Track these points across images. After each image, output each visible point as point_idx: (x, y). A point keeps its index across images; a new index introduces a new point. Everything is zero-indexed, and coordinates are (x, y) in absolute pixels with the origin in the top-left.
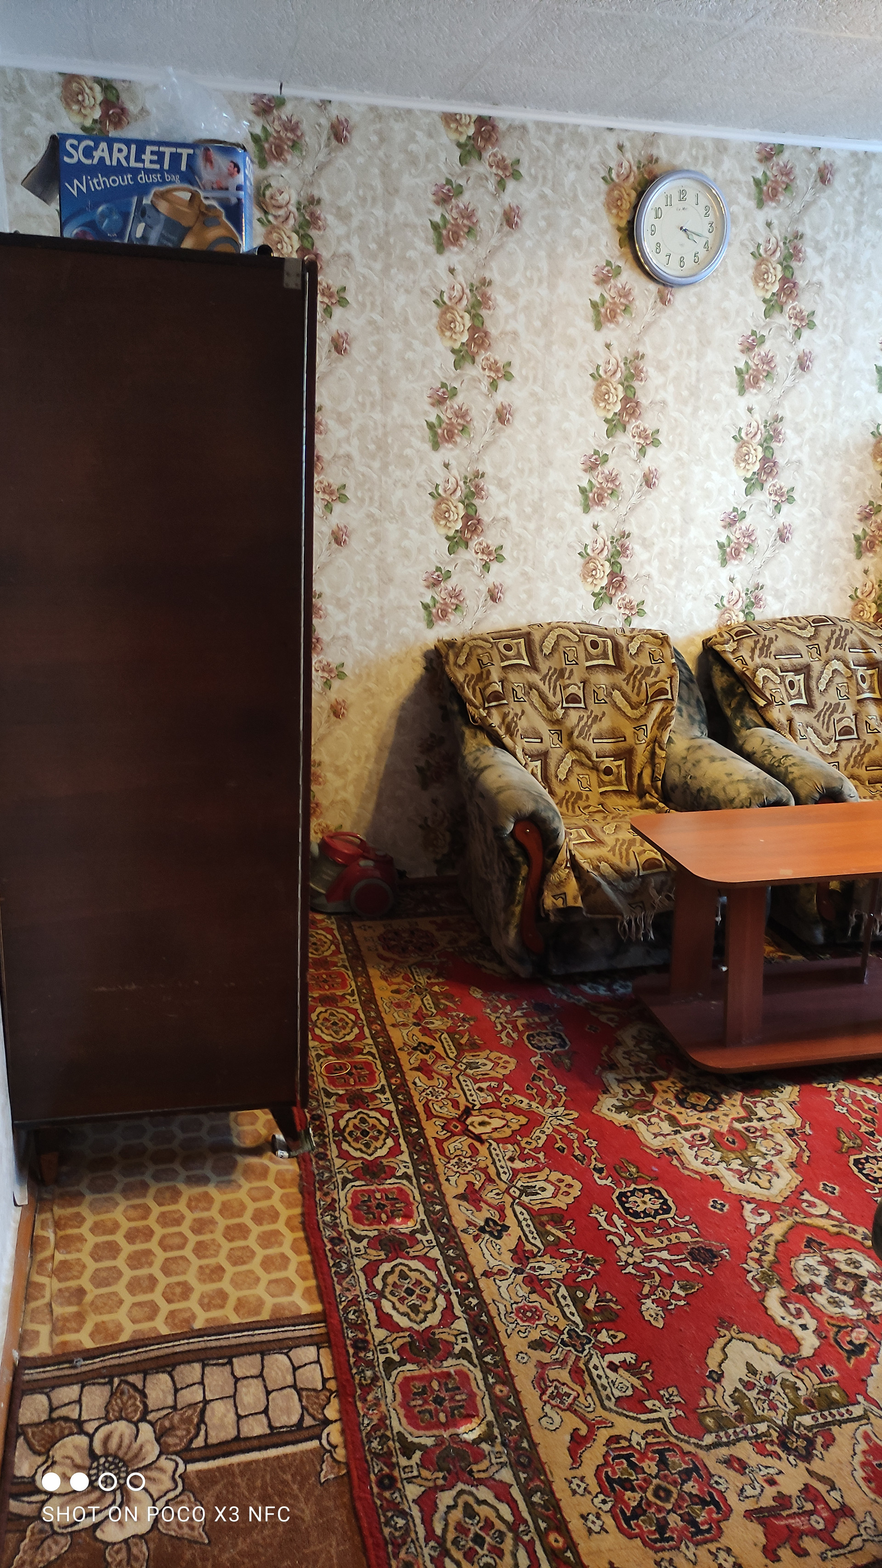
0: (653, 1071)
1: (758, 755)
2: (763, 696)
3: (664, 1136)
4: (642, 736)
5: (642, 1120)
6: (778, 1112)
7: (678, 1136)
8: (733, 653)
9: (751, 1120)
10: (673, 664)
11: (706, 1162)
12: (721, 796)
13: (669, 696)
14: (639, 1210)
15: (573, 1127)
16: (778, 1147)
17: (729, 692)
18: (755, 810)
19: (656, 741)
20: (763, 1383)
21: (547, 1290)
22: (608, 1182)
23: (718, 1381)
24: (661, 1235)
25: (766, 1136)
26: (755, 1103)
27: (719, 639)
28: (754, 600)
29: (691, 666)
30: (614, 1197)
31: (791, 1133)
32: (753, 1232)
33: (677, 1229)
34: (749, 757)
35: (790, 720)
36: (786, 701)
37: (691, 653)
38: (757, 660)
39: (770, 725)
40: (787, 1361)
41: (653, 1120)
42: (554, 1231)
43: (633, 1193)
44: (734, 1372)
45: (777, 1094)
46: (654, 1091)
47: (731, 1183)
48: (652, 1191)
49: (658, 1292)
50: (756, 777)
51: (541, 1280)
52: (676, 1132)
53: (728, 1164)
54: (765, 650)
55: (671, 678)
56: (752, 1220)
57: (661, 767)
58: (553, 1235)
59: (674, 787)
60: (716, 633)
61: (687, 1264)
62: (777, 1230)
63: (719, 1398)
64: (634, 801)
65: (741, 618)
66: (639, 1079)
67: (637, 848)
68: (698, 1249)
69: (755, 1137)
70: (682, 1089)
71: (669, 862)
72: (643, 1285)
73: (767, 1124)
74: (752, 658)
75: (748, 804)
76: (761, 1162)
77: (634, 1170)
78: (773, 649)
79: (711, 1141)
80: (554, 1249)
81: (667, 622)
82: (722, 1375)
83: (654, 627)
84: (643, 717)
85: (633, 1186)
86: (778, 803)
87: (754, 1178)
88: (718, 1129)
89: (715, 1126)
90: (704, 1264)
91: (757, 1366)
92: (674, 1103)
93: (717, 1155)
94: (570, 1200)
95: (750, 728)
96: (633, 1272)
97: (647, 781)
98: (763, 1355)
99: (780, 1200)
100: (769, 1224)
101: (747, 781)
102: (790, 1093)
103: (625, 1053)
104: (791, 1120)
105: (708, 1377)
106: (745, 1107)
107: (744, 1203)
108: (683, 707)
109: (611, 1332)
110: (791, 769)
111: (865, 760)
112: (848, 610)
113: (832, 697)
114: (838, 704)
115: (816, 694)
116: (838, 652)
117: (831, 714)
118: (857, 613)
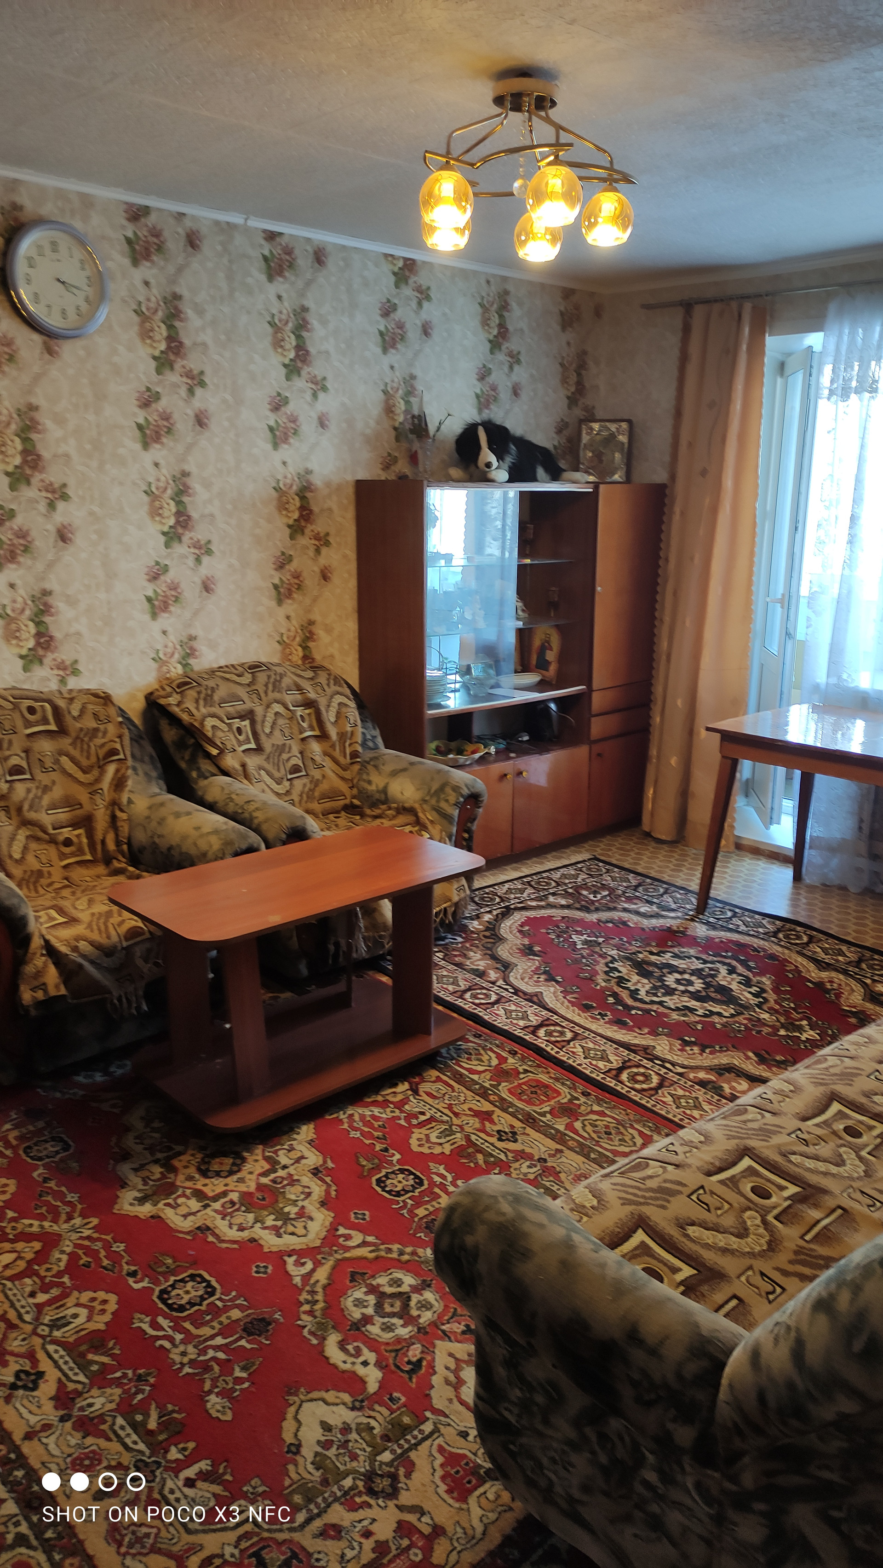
0: (171, 1149)
1: (221, 804)
2: (215, 746)
3: (194, 1214)
4: (99, 801)
5: (166, 1205)
6: (299, 1154)
7: (208, 1211)
8: (178, 705)
9: (275, 1171)
10: (121, 723)
11: (241, 1229)
12: (193, 851)
13: (122, 756)
14: (183, 1302)
15: (96, 1235)
16: (307, 1190)
17: (181, 745)
18: (230, 861)
19: (114, 804)
20: (339, 1436)
21: (102, 1427)
22: (145, 1284)
23: (298, 1452)
24: (211, 1320)
25: (293, 1182)
26: (276, 1152)
27: (162, 693)
28: (189, 652)
29: (137, 721)
30: (155, 1298)
31: (316, 1172)
32: (299, 1285)
33: (226, 1309)
34: (212, 807)
35: (244, 766)
36: (237, 748)
37: (135, 708)
38: (203, 710)
39: (225, 773)
40: (357, 1404)
41: (180, 1201)
42: (97, 1358)
43: (173, 1286)
44: (311, 1435)
45: (295, 1136)
46: (174, 1170)
47: (270, 1241)
48: (192, 1277)
49: (221, 1384)
50: (224, 827)
51: (93, 1418)
52: (206, 1206)
53: (263, 1222)
54: (208, 699)
55: (120, 737)
56: (296, 1272)
57: (125, 829)
58: (96, 1363)
59: (142, 850)
60: (157, 687)
61: (243, 1342)
62: (322, 1275)
63: (301, 1470)
64: (101, 869)
65: (180, 670)
66: (156, 1162)
67: (115, 919)
68: (251, 1323)
69: (283, 1187)
70: (203, 1159)
71: (152, 928)
72: (203, 1381)
73: (291, 1170)
74: (197, 708)
75: (220, 857)
76: (292, 1210)
77: (169, 1261)
78: (216, 697)
79: (242, 1204)
80: (100, 1379)
81: (105, 680)
82: (299, 1446)
83: (92, 685)
84: (98, 780)
85: (172, 1278)
86: (251, 850)
87: (290, 1229)
88: (245, 1189)
89: (243, 1188)
90: (259, 1335)
91: (331, 1422)
92: (197, 1176)
93: (251, 1217)
94: (107, 1317)
95: (206, 778)
96: (190, 1371)
97: (111, 846)
98: (334, 1408)
99: (318, 1243)
100: (313, 1271)
101: (216, 832)
102: (306, 1131)
103: (136, 1138)
104: (313, 1158)
105: (287, 1452)
106: (267, 1159)
107: (286, 1258)
108: (138, 765)
109: (181, 1446)
110: (255, 814)
111: (317, 794)
112: (278, 655)
113: (278, 739)
114: (284, 745)
115: (263, 738)
116: (277, 695)
117: (280, 755)
118: (286, 657)
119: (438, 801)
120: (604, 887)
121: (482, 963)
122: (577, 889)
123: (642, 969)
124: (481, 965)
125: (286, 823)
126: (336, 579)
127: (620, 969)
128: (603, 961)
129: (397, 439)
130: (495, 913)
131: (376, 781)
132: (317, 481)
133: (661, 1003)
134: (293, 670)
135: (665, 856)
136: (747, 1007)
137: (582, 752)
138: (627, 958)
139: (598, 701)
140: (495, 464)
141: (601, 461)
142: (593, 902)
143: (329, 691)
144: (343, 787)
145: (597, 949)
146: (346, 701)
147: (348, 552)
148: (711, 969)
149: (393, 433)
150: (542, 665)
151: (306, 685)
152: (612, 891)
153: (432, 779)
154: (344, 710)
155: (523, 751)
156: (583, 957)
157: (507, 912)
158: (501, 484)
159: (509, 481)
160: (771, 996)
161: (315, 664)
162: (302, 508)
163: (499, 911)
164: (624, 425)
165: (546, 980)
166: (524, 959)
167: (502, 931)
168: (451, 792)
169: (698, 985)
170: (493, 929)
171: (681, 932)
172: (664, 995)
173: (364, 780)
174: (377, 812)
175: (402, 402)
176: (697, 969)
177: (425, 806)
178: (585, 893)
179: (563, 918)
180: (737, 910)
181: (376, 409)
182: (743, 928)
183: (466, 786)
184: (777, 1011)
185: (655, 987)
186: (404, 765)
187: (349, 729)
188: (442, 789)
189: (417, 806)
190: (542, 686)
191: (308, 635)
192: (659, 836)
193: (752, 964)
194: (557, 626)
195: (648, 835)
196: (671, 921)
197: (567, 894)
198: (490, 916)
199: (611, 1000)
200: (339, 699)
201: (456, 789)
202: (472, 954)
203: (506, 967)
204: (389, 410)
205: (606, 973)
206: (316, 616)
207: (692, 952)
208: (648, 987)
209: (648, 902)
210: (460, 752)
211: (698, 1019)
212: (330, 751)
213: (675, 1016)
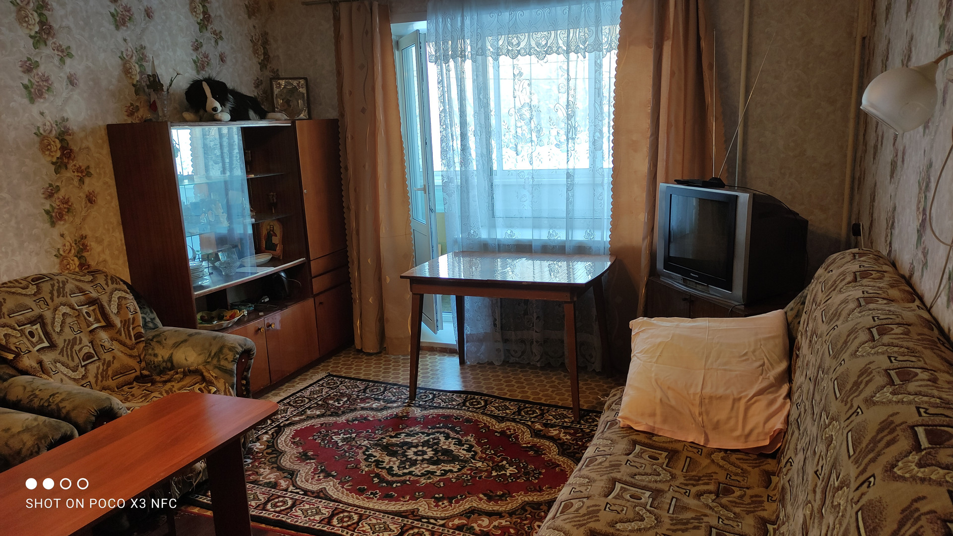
1: (25, 403)
2: (10, 352)
35: (40, 363)
36: (31, 349)
39: (24, 373)
50: (36, 423)
75: (35, 453)
78: (5, 310)
95: (6, 381)
101: (28, 430)
110: (61, 405)
111: (110, 373)
112: (57, 266)
113: (68, 334)
114: (75, 338)
115: (55, 336)
116: (62, 299)
117: (72, 347)
118: (64, 267)
119: (219, 361)
120: (343, 395)
121: (272, 476)
122: (325, 400)
123: (389, 449)
124: (272, 477)
125: (94, 407)
126: (100, 201)
127: (375, 454)
128: (361, 451)
129: (137, 92)
130: (270, 433)
131: (162, 354)
132: (73, 126)
133: (410, 473)
134: (74, 276)
135: (375, 364)
136: (466, 461)
137: (310, 303)
138: (376, 445)
139: (315, 267)
140: (220, 108)
141: (290, 106)
142: (339, 408)
143: (108, 290)
144: (132, 363)
145: (354, 443)
146: (124, 294)
147: (108, 180)
148: (434, 439)
149: (133, 89)
150: (270, 247)
151: (88, 287)
152: (349, 396)
153: (211, 345)
154: (124, 302)
155: (268, 310)
156: (346, 452)
157: (279, 430)
158: (226, 123)
159: (231, 120)
160: (478, 449)
161: (92, 270)
162: (63, 148)
163: (273, 430)
164: (302, 82)
165: (325, 477)
166: (303, 464)
167: (280, 446)
168: (228, 352)
169: (430, 453)
170: (273, 446)
171: (404, 417)
172: (410, 466)
173: (151, 355)
174: (166, 377)
175: (137, 66)
176: (425, 441)
177: (207, 366)
178: (331, 402)
179: (322, 425)
180: (435, 392)
181: (116, 71)
182: (442, 404)
183: (240, 345)
184: (485, 459)
185: (402, 462)
186: (183, 337)
187: (131, 317)
188: (221, 350)
189: (201, 367)
190: (272, 262)
191: (81, 246)
192: (368, 351)
193: (458, 429)
194: (278, 220)
195: (360, 351)
196: (396, 409)
197: (318, 407)
198: (268, 436)
199: (376, 480)
200: (117, 294)
201: (232, 349)
202: (262, 470)
203: (292, 474)
204: (127, 71)
205: (366, 460)
206: (86, 231)
207: (417, 429)
208: (397, 463)
209: (376, 399)
210: (221, 318)
211: (438, 478)
212: (117, 336)
213: (423, 481)
